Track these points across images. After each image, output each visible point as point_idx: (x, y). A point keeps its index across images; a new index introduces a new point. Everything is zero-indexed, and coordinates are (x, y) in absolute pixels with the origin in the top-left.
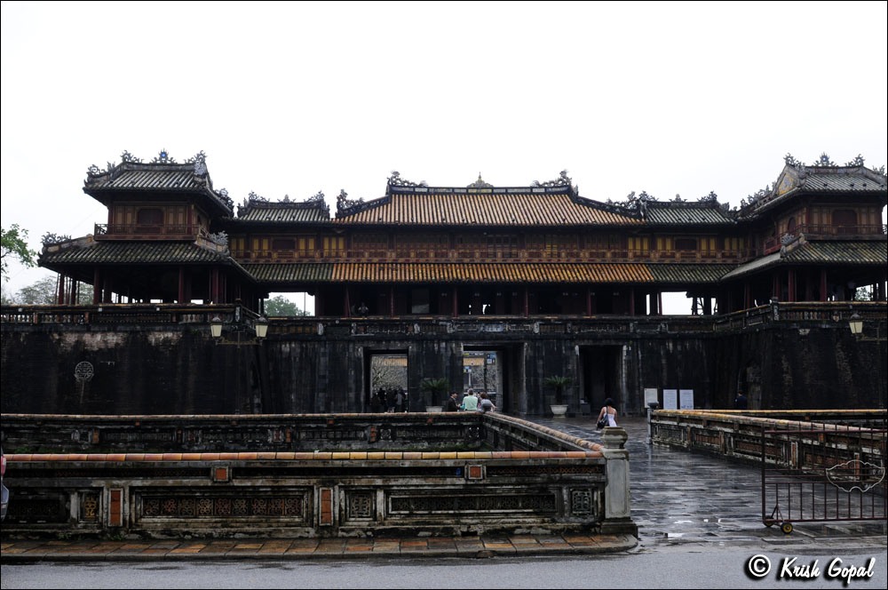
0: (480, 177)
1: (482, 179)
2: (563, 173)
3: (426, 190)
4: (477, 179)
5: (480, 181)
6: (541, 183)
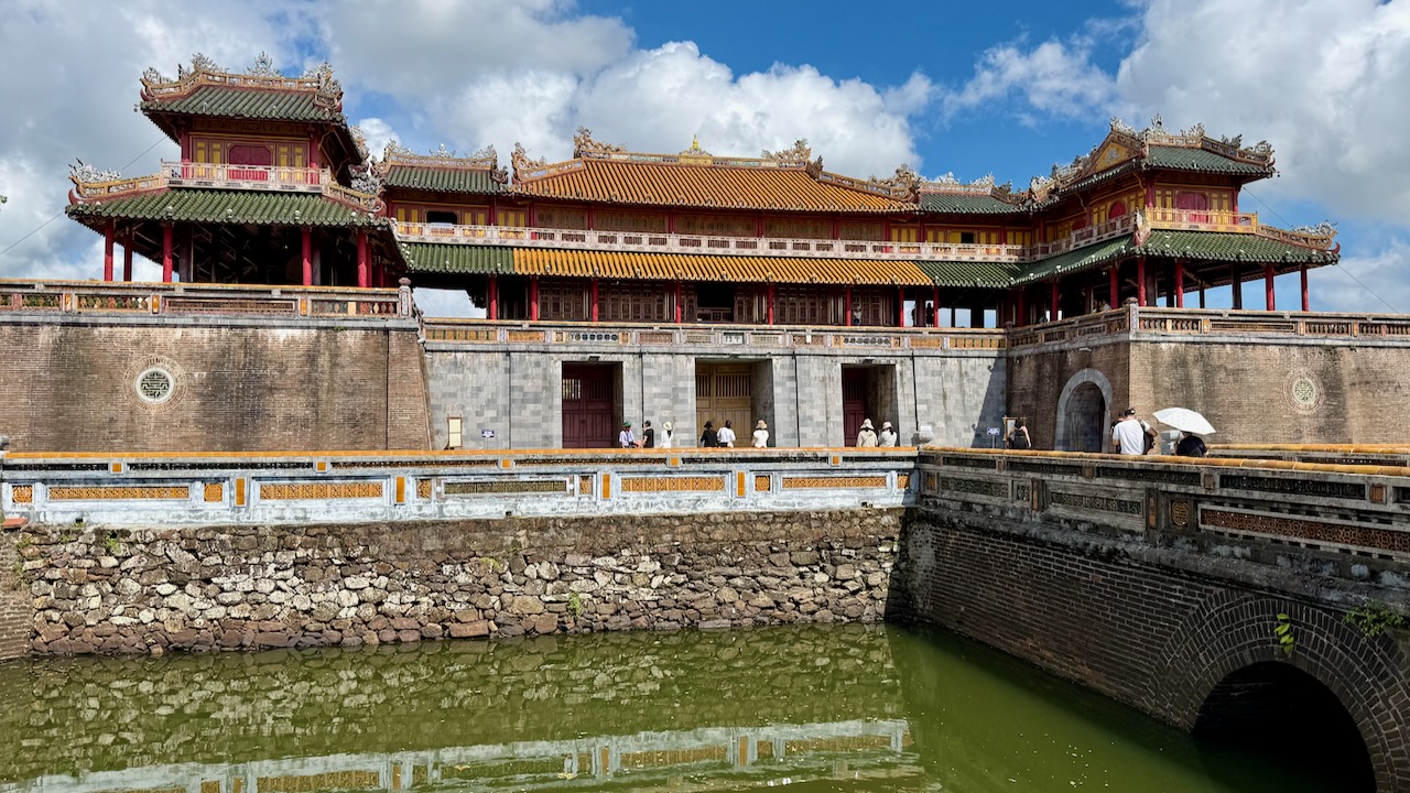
0: (695, 142)
1: (700, 146)
2: (800, 142)
4: (690, 145)
5: (696, 149)
6: (773, 153)
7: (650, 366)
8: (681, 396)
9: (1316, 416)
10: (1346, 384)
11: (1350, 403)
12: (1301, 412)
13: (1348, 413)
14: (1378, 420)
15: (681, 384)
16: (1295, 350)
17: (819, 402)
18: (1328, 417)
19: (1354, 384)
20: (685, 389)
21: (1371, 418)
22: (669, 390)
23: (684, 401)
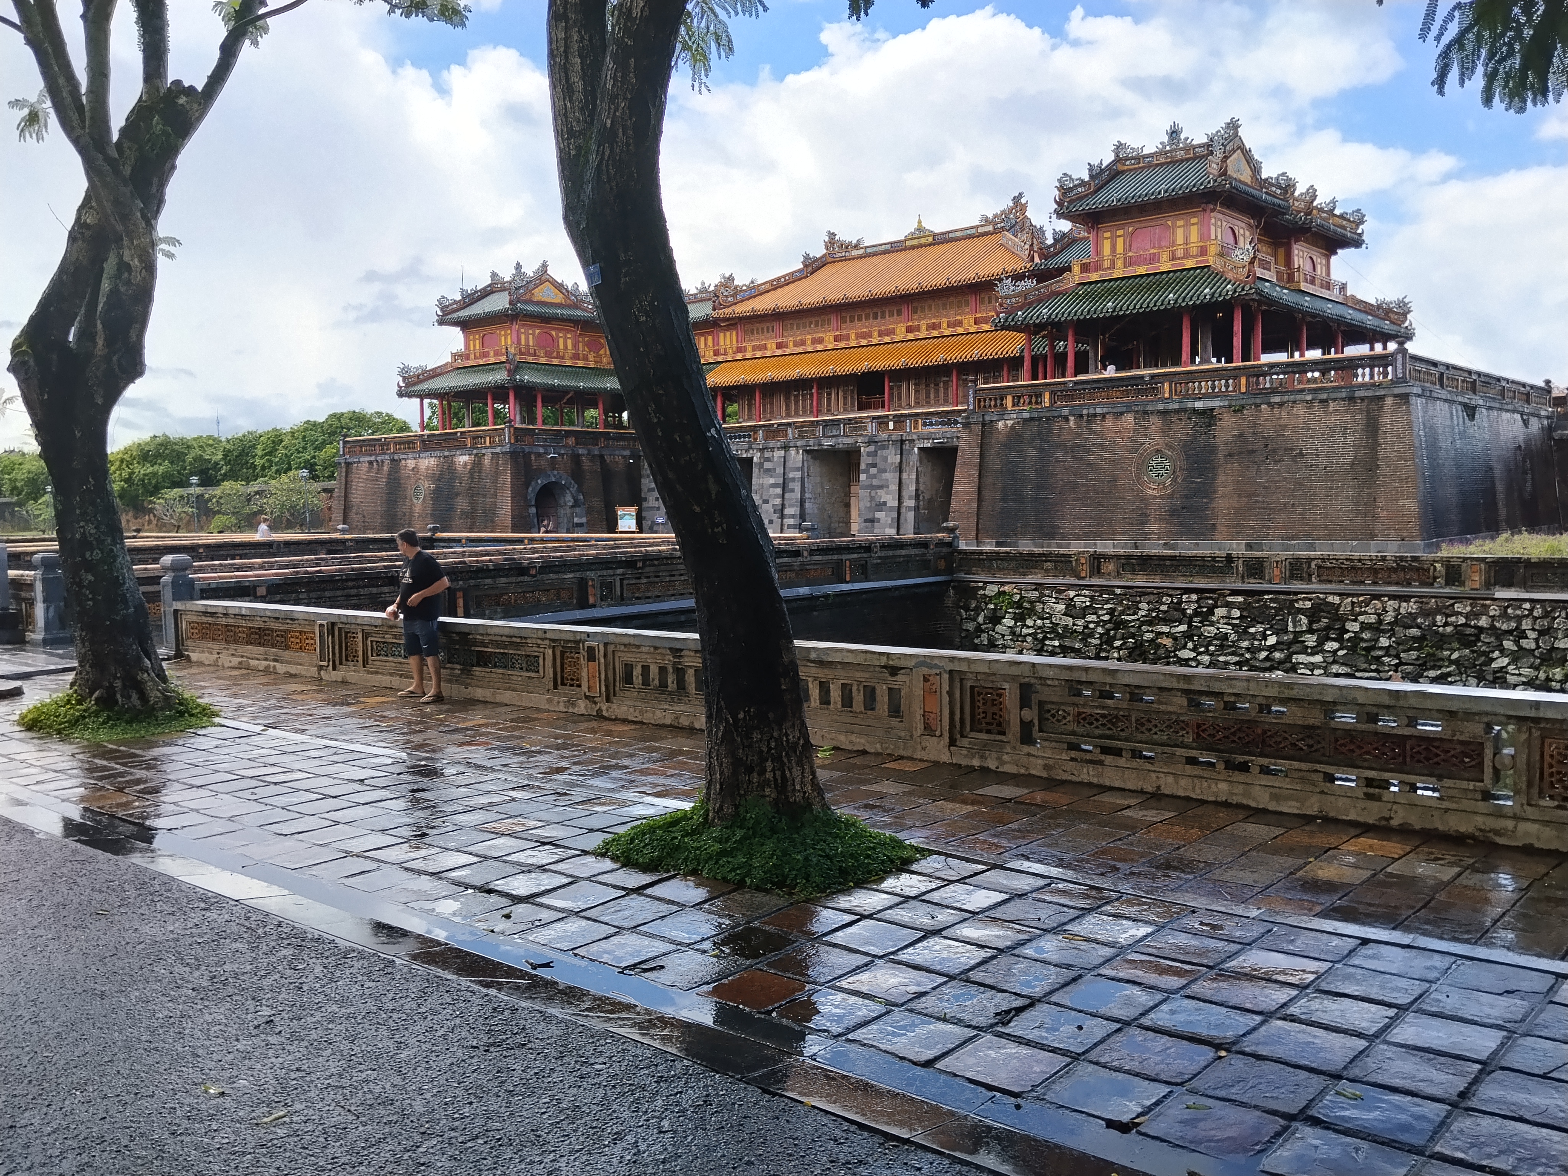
0: (920, 222)
1: (924, 225)
2: (1017, 199)
3: (861, 252)
4: (916, 226)
5: (920, 229)
6: (990, 216)
7: (768, 460)
8: (791, 485)
9: (1171, 496)
10: (1220, 455)
11: (1221, 479)
12: (1150, 492)
13: (1215, 491)
14: (1260, 499)
15: (791, 475)
16: (1154, 419)
17: (894, 487)
18: (1186, 497)
19: (1231, 455)
20: (793, 480)
21: (1250, 496)
22: (781, 481)
23: (793, 490)
